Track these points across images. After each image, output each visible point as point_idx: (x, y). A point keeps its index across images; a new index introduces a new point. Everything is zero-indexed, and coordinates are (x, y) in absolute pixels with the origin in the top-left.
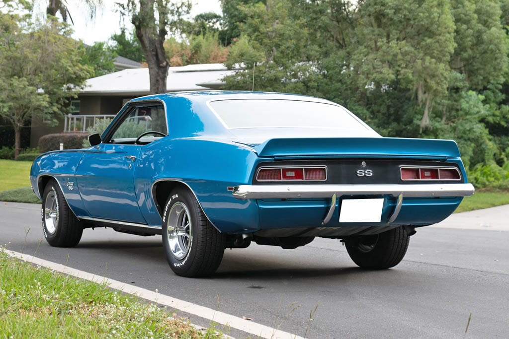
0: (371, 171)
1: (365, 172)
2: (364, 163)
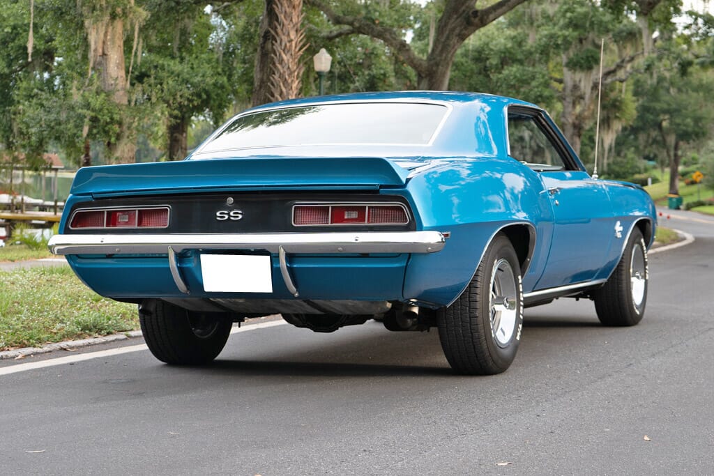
0: (240, 212)
1: (229, 214)
2: (230, 200)
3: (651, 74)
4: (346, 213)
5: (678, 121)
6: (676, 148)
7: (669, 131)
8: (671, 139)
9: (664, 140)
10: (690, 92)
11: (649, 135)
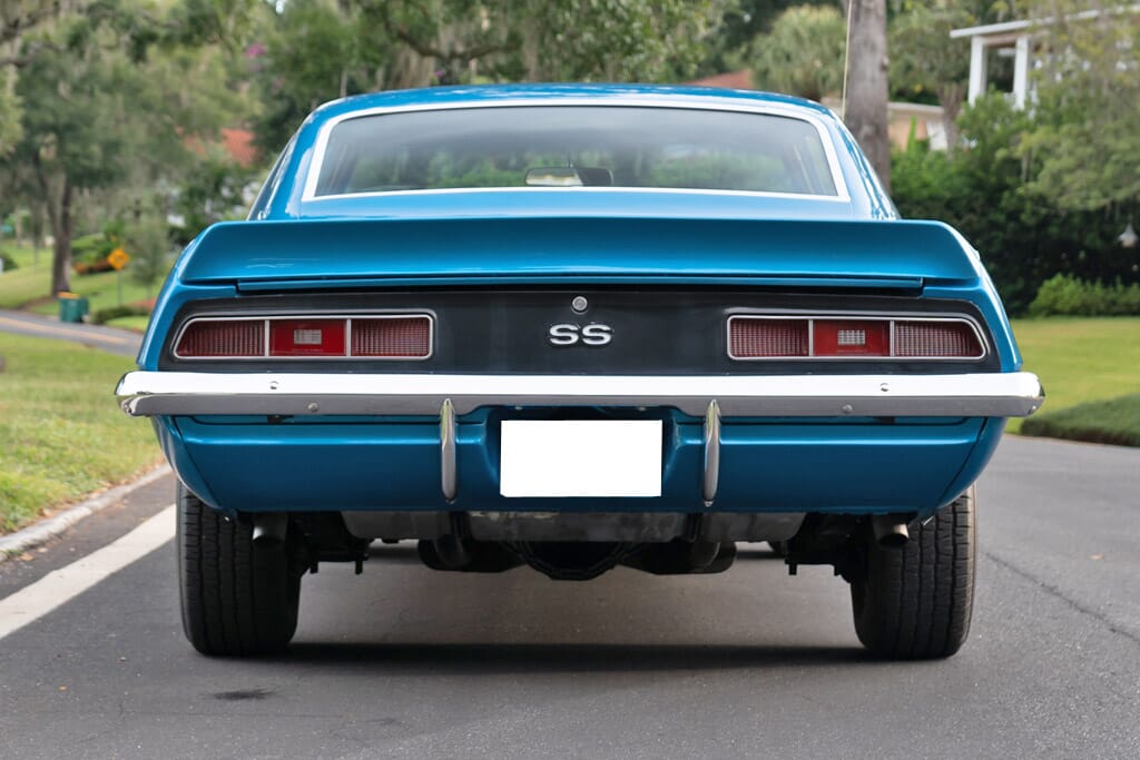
0: (605, 328)
1: (579, 333)
2: (579, 303)
3: (81, 55)
4: (842, 333)
5: (73, 147)
6: (66, 202)
7: (52, 169)
8: (58, 183)
9: (44, 185)
10: (98, 93)
11: (14, 176)
